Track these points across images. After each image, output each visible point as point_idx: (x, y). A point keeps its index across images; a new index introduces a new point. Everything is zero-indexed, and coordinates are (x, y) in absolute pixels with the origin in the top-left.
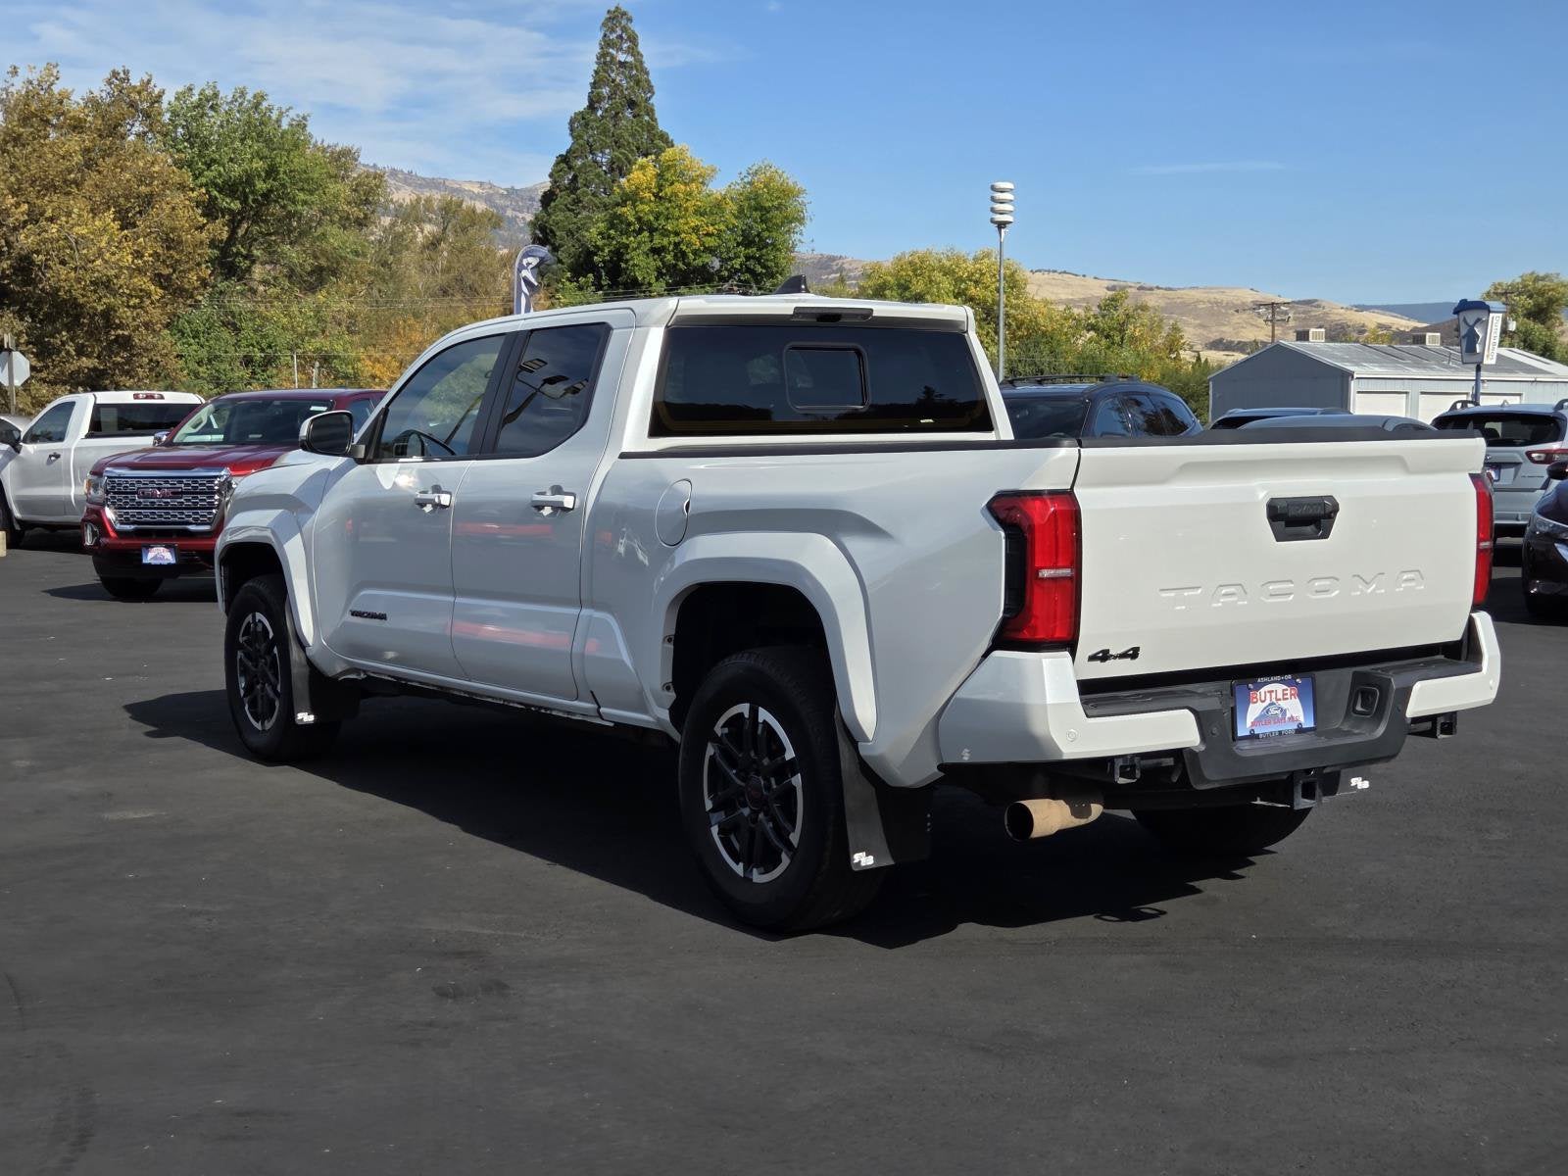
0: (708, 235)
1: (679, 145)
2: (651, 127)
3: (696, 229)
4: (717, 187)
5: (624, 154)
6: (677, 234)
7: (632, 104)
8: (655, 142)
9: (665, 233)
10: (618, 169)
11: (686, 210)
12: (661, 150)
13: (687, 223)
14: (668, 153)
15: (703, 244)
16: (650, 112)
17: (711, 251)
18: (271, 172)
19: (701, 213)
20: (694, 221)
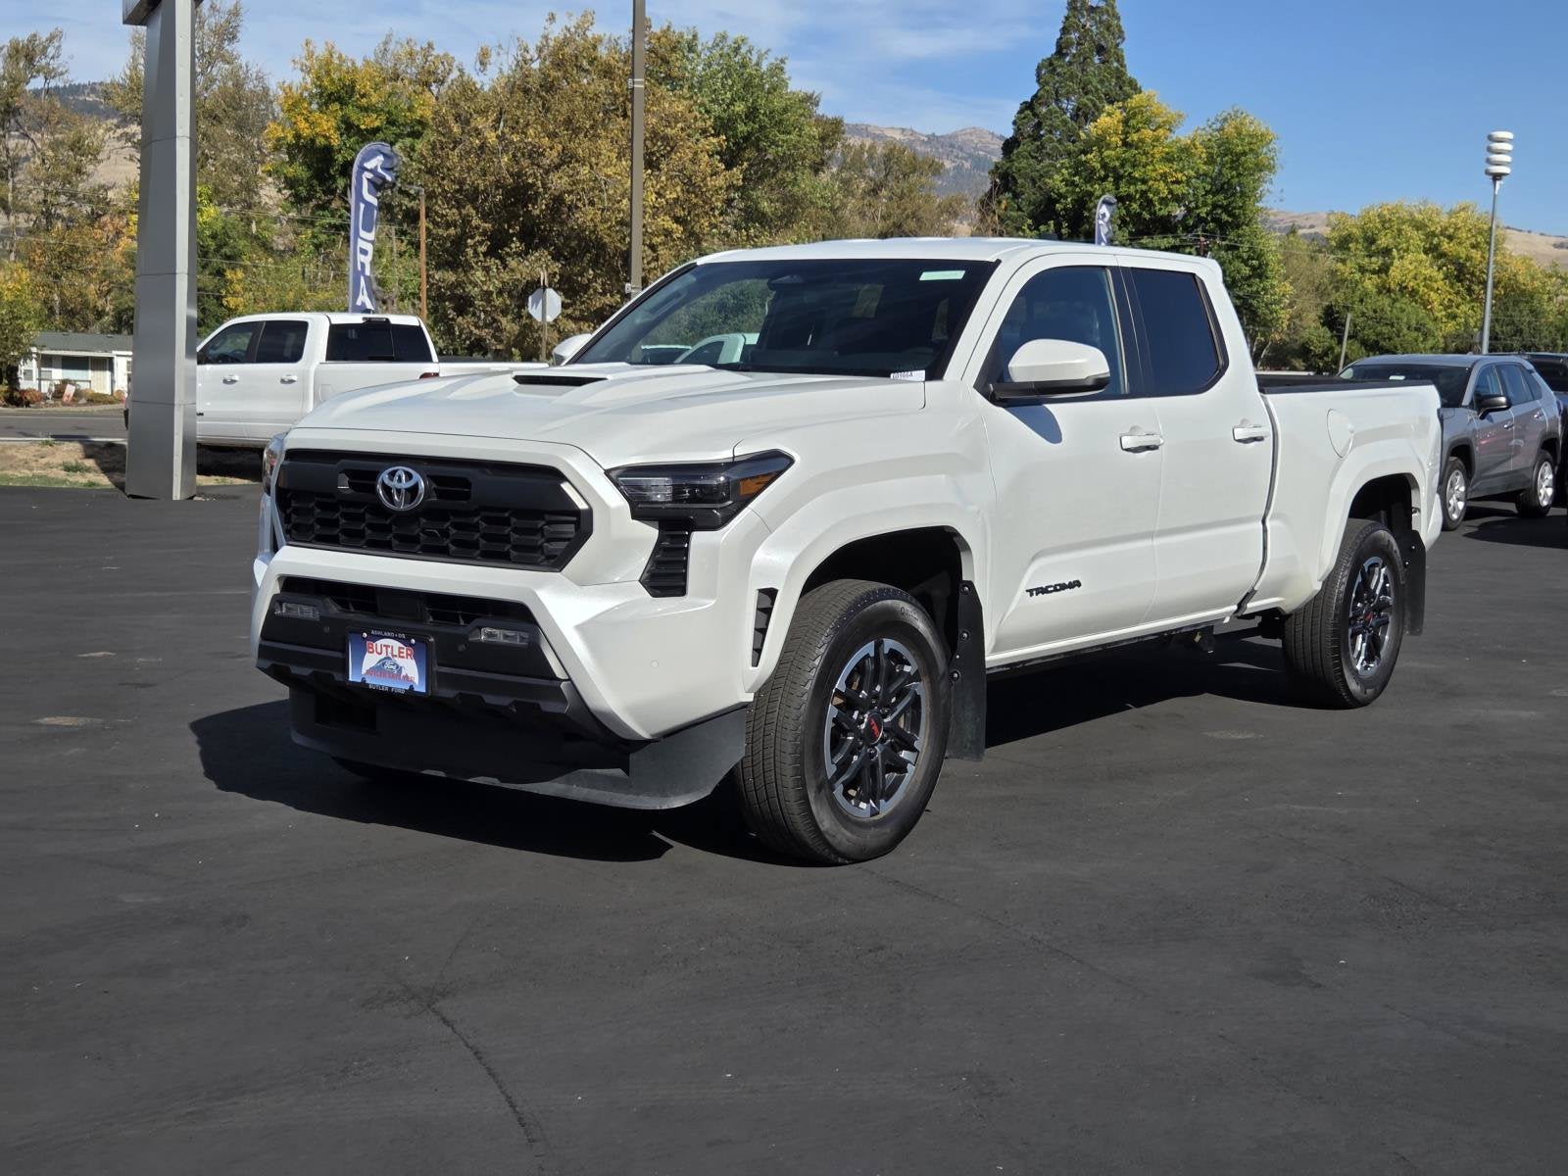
0: (1178, 182)
1: (1146, 91)
2: (1120, 75)
3: (1164, 176)
4: (1183, 135)
5: (1092, 101)
6: (1144, 182)
7: (1100, 50)
8: (1122, 88)
9: (1132, 181)
10: (1084, 115)
11: (1153, 156)
12: (1129, 96)
13: (1155, 170)
14: (1135, 100)
15: (1171, 192)
16: (1120, 59)
17: (1178, 199)
18: (752, 114)
19: (1168, 159)
20: (1162, 168)
